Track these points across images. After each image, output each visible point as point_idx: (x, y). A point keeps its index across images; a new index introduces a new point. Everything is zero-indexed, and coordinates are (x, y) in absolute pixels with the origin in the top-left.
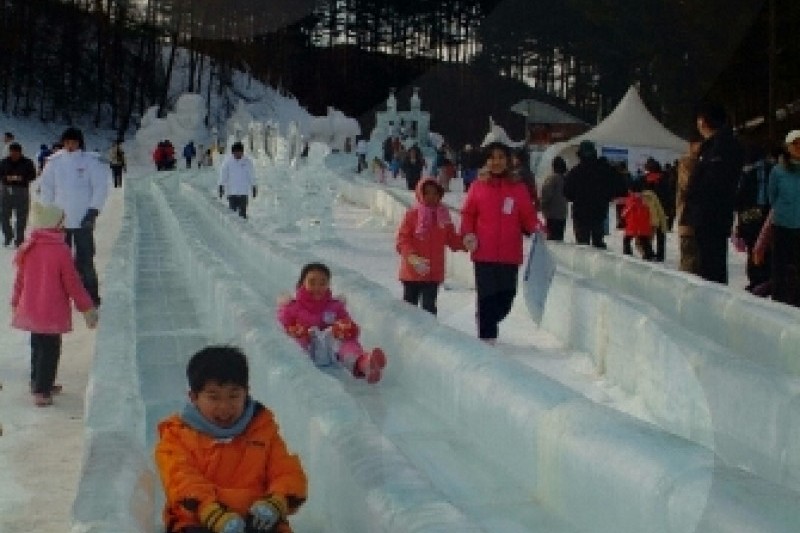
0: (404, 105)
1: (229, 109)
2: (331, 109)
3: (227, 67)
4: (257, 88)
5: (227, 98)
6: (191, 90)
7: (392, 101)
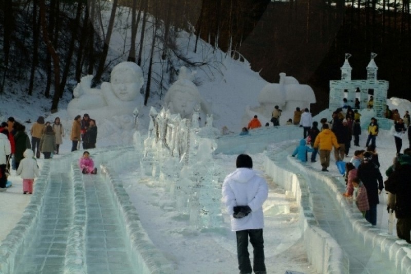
0: (359, 73)
1: (173, 73)
2: (283, 75)
3: (172, 28)
4: (205, 50)
5: (170, 62)
6: (131, 59)
7: (346, 68)
